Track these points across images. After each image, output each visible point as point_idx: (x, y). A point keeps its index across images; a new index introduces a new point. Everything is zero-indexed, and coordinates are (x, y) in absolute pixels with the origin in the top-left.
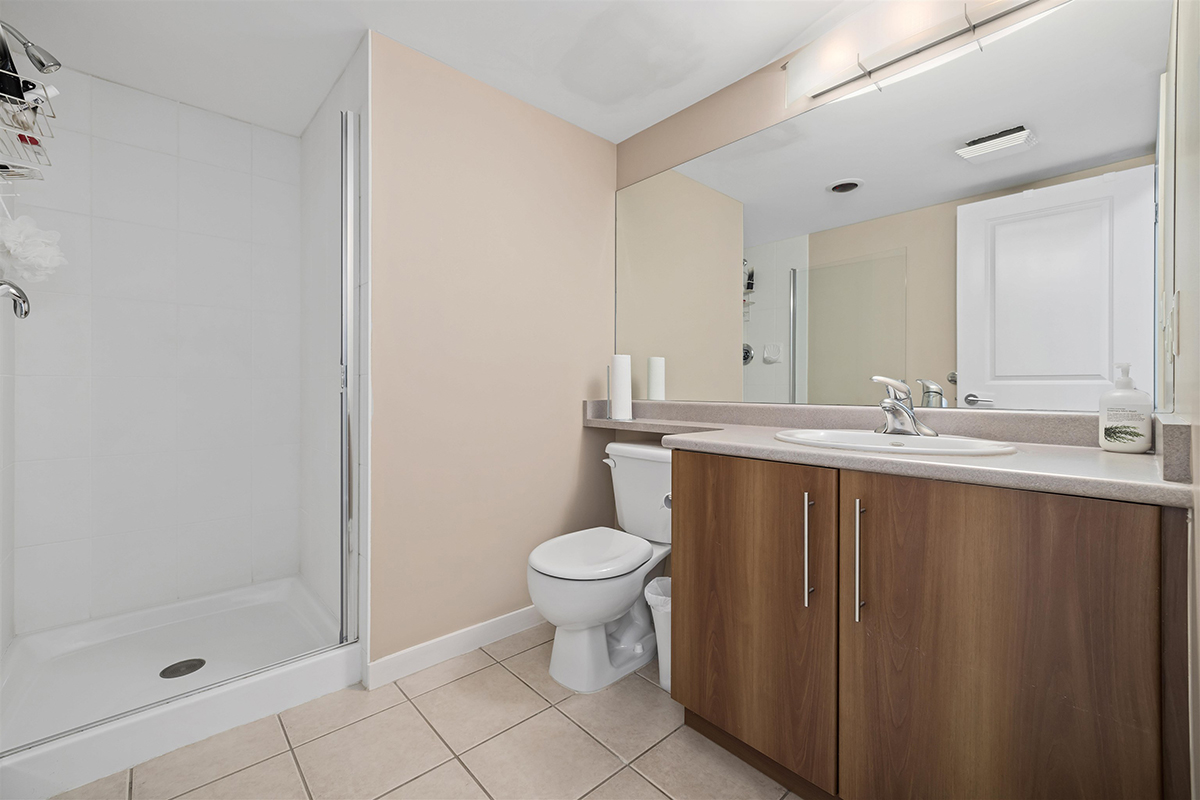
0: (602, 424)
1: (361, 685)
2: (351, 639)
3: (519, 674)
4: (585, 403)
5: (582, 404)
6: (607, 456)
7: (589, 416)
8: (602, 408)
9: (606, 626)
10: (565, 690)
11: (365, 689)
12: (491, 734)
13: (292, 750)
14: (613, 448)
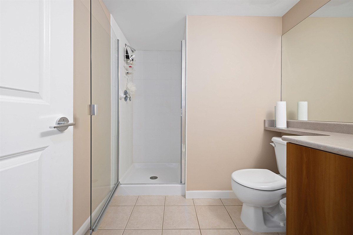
0: (272, 129)
1: (184, 196)
2: (183, 183)
3: (229, 212)
4: (265, 121)
5: (263, 121)
6: (272, 142)
7: (267, 126)
8: (273, 123)
9: (263, 209)
10: (244, 225)
11: (185, 198)
12: (212, 228)
13: (165, 206)
14: (275, 139)
